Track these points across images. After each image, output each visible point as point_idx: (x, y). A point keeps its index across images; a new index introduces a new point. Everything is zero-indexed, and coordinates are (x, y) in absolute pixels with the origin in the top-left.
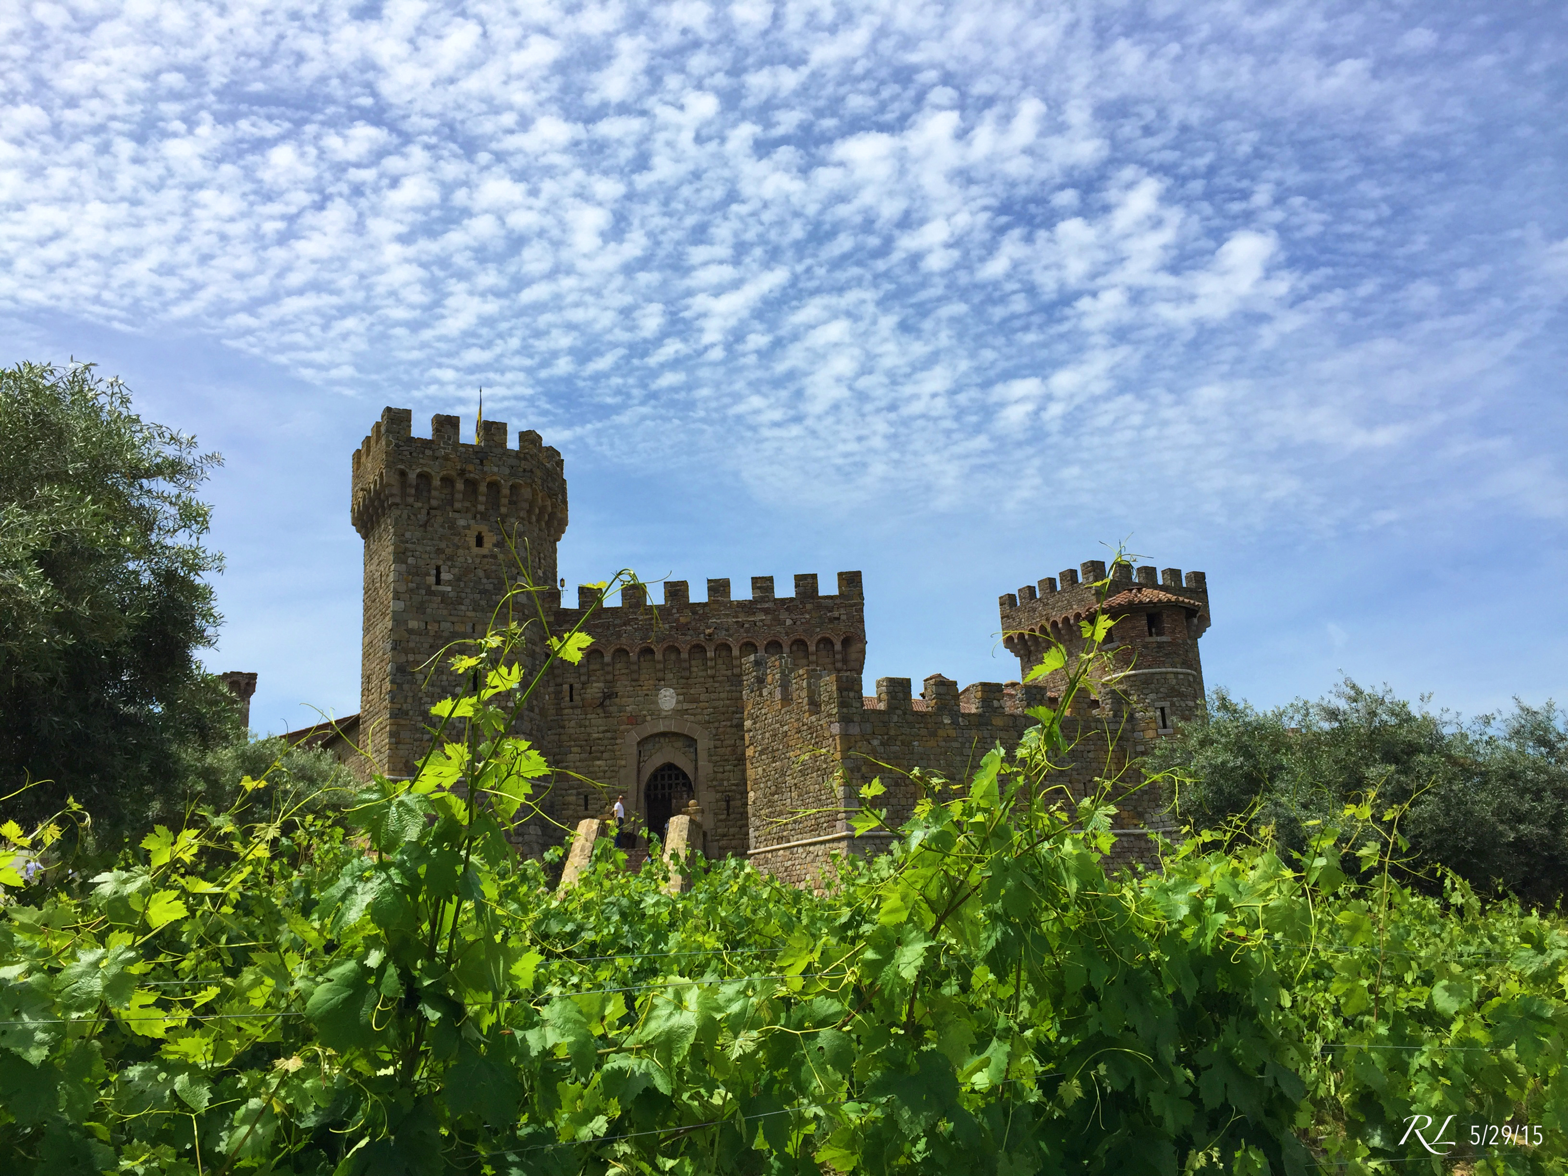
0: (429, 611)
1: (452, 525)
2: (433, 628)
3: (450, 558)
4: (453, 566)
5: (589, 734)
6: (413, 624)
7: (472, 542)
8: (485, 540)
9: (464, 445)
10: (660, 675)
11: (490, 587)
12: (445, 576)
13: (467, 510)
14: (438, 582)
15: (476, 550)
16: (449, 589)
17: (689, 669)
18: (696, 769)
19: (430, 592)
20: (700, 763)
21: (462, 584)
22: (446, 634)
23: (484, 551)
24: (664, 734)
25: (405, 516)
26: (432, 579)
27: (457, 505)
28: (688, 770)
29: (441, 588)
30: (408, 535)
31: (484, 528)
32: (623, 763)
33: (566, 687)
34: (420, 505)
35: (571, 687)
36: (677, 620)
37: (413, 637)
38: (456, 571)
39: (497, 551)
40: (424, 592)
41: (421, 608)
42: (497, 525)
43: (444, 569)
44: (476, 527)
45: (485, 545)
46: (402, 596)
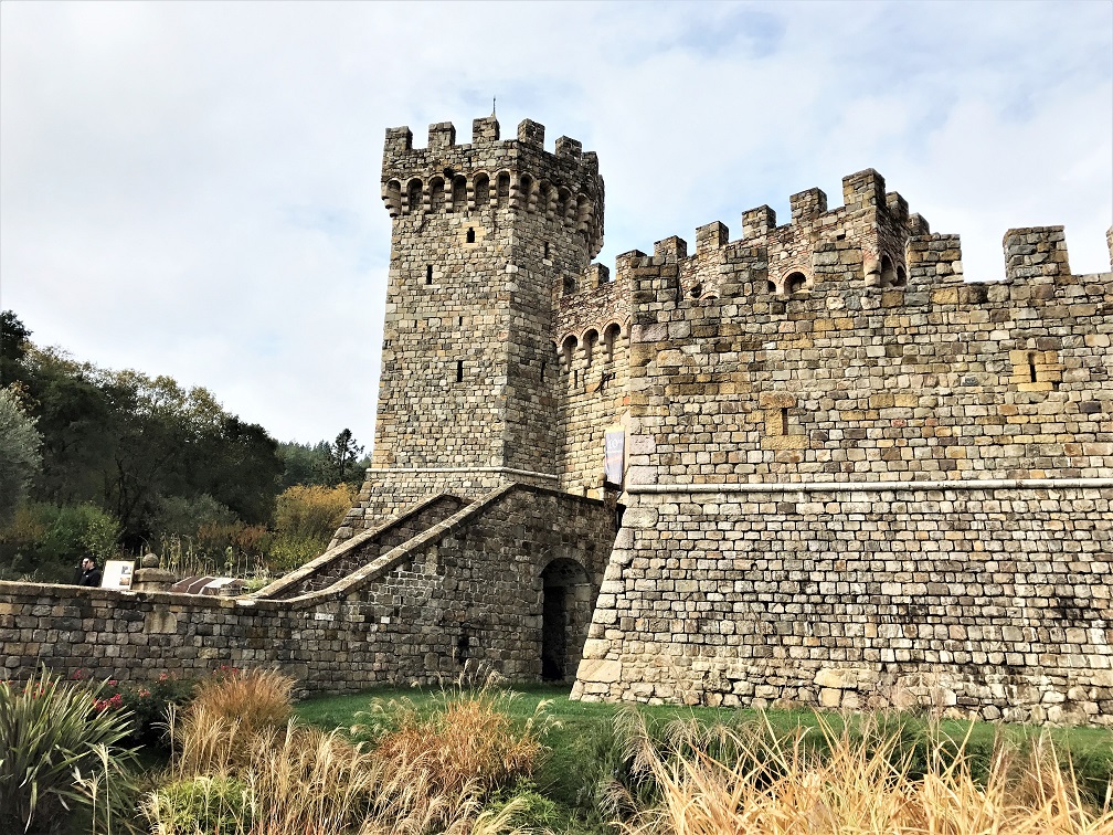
0: (419, 310)
1: (446, 226)
2: (421, 325)
3: (442, 257)
4: (444, 265)
5: (590, 420)
6: (403, 324)
7: (463, 238)
8: (476, 235)
9: (458, 147)
11: (477, 279)
12: (435, 275)
13: (458, 209)
14: (429, 281)
15: (466, 246)
16: (439, 286)
19: (420, 292)
21: (451, 281)
22: (433, 329)
23: (475, 245)
25: (402, 225)
26: (423, 280)
27: (449, 206)
29: (431, 287)
30: (404, 242)
31: (474, 223)
34: (417, 212)
35: (577, 373)
37: (402, 336)
38: (446, 269)
39: (487, 242)
40: (414, 292)
41: (411, 308)
42: (488, 219)
43: (435, 268)
44: (466, 224)
45: (476, 240)
46: (395, 299)
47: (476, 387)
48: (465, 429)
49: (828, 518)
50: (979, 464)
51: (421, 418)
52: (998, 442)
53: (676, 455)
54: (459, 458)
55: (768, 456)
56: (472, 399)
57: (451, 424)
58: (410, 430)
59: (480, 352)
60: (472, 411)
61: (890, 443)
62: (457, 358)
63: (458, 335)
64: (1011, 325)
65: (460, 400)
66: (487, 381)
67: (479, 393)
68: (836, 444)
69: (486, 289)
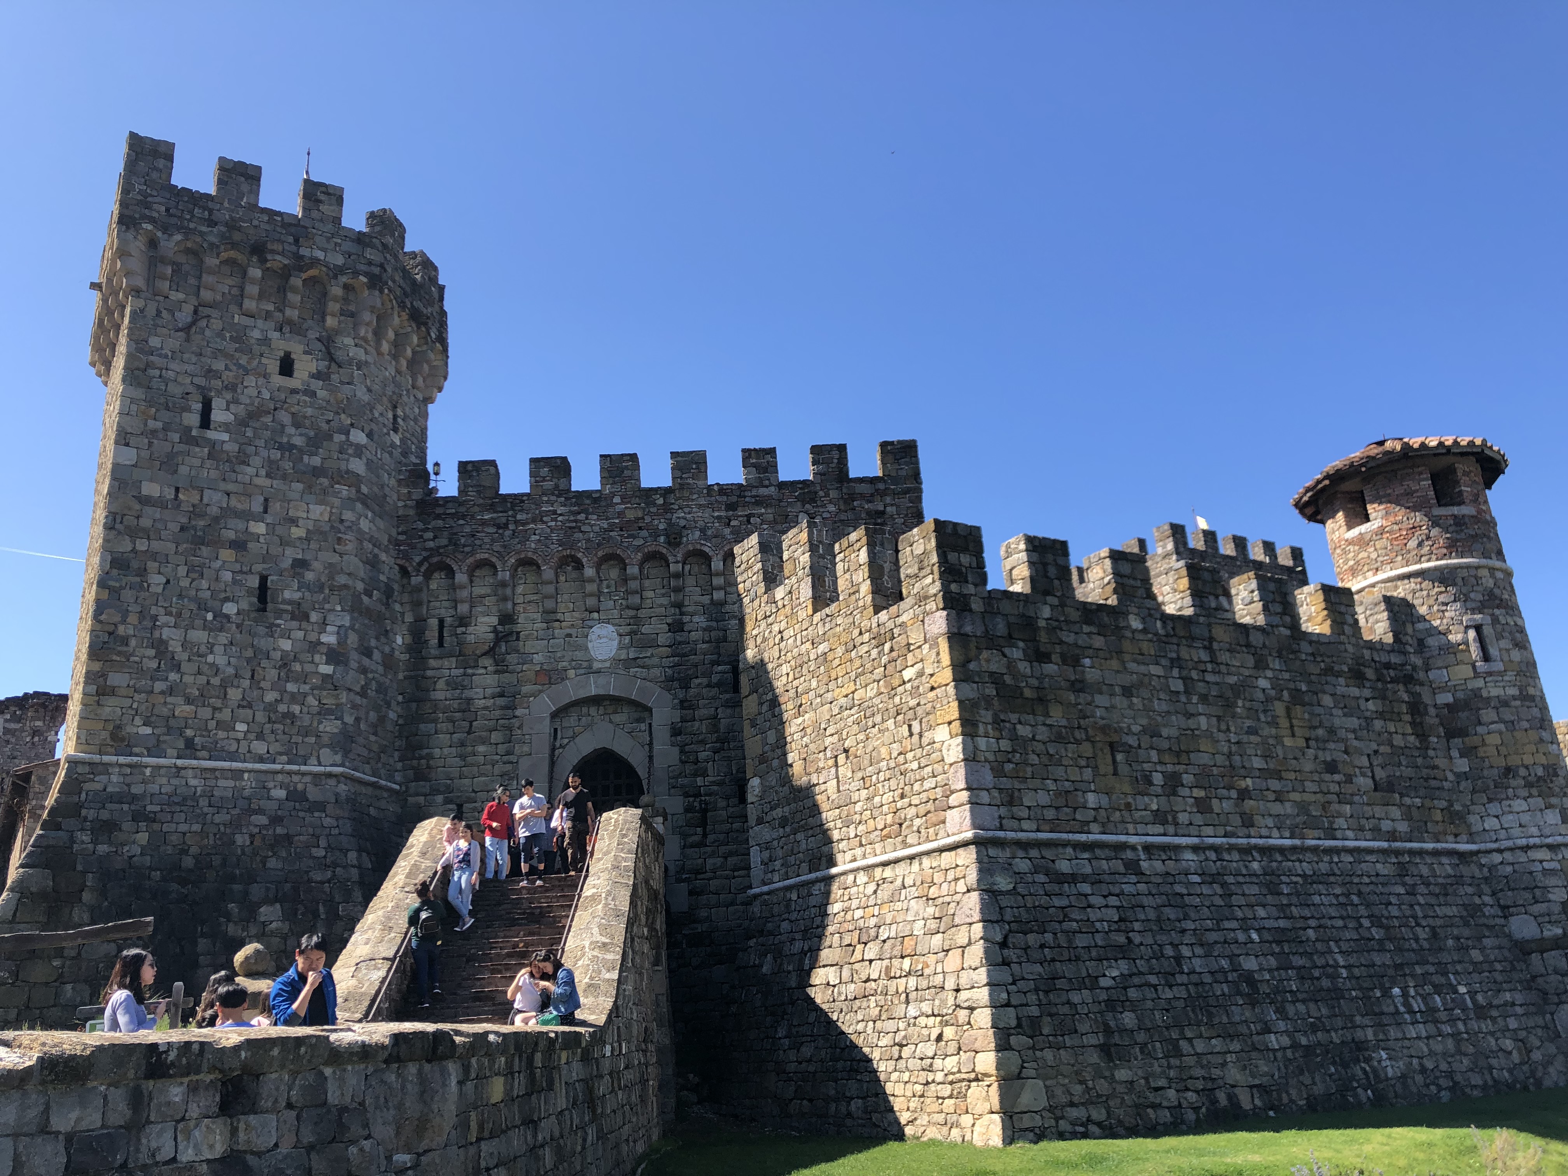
0: (183, 470)
1: (240, 337)
2: (188, 498)
3: (232, 387)
4: (236, 402)
5: (469, 700)
6: (150, 489)
7: (273, 366)
8: (296, 366)
9: (265, 210)
10: (591, 602)
11: (298, 441)
12: (218, 415)
13: (268, 315)
14: (205, 422)
15: (278, 380)
16: (225, 437)
17: (640, 592)
18: (651, 758)
19: (187, 438)
20: (657, 747)
21: (249, 433)
22: (214, 510)
23: (293, 383)
24: (596, 701)
25: (151, 310)
26: (193, 419)
27: (249, 305)
28: (637, 759)
29: (211, 434)
30: (155, 342)
31: (296, 348)
32: (526, 749)
33: (434, 622)
34: (181, 296)
35: (441, 622)
36: (620, 514)
37: (149, 510)
38: (240, 410)
39: (316, 385)
40: (176, 437)
41: (169, 464)
42: (319, 345)
43: (218, 404)
44: (281, 344)
45: (295, 374)
46: (133, 441)
47: (295, 624)
48: (270, 697)
49: (1171, 879)
50: (1270, 822)
51: (185, 667)
52: (1279, 798)
53: (1016, 794)
54: (260, 747)
55: (1105, 801)
56: (286, 645)
57: (246, 683)
58: (159, 686)
59: (301, 564)
60: (285, 664)
61: (1201, 793)
62: (258, 567)
63: (259, 528)
64: (1269, 674)
65: (264, 643)
66: (314, 617)
67: (300, 634)
68: (1159, 790)
69: (316, 461)
